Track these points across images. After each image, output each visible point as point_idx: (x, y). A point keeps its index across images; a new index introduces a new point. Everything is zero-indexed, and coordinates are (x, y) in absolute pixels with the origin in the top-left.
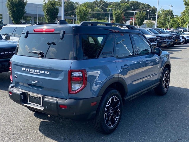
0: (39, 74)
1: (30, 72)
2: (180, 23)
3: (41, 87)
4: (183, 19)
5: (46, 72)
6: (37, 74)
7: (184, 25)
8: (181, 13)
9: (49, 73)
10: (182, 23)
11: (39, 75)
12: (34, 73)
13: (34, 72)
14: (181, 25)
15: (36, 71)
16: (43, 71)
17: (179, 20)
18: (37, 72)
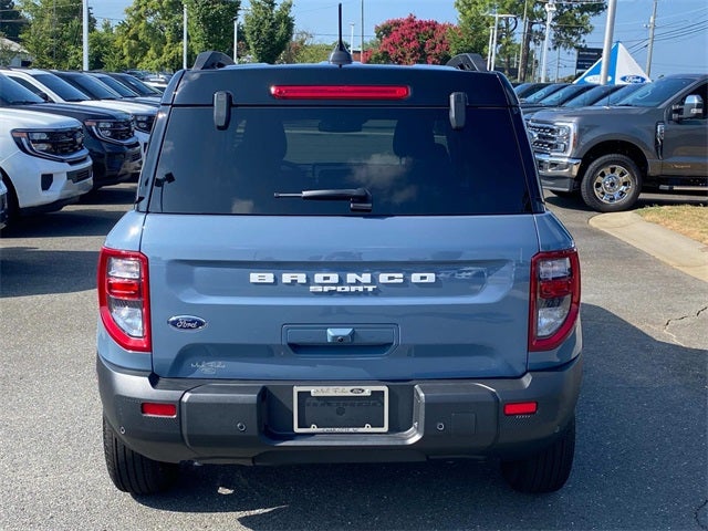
0: (370, 288)
1: (312, 288)
2: (125, 52)
3: (380, 348)
4: (135, 37)
5: (416, 278)
6: (360, 289)
7: (142, 61)
8: (127, 11)
9: (431, 277)
10: (133, 53)
11: (376, 293)
12: (339, 289)
13: (341, 282)
14: (131, 61)
15: (351, 277)
16: (401, 275)
17: (119, 40)
18: (358, 283)
